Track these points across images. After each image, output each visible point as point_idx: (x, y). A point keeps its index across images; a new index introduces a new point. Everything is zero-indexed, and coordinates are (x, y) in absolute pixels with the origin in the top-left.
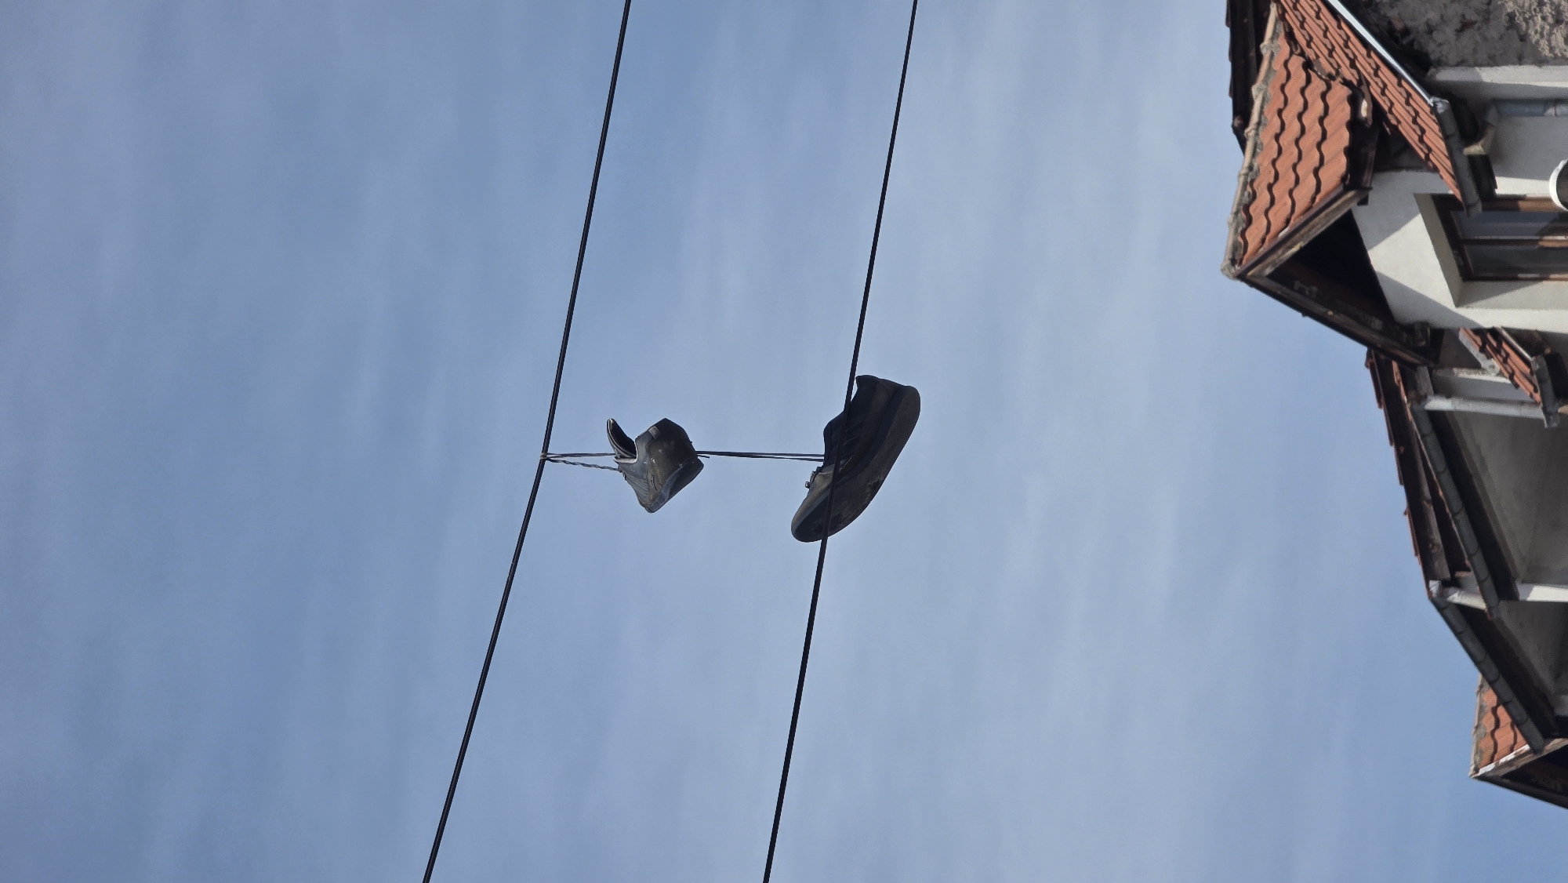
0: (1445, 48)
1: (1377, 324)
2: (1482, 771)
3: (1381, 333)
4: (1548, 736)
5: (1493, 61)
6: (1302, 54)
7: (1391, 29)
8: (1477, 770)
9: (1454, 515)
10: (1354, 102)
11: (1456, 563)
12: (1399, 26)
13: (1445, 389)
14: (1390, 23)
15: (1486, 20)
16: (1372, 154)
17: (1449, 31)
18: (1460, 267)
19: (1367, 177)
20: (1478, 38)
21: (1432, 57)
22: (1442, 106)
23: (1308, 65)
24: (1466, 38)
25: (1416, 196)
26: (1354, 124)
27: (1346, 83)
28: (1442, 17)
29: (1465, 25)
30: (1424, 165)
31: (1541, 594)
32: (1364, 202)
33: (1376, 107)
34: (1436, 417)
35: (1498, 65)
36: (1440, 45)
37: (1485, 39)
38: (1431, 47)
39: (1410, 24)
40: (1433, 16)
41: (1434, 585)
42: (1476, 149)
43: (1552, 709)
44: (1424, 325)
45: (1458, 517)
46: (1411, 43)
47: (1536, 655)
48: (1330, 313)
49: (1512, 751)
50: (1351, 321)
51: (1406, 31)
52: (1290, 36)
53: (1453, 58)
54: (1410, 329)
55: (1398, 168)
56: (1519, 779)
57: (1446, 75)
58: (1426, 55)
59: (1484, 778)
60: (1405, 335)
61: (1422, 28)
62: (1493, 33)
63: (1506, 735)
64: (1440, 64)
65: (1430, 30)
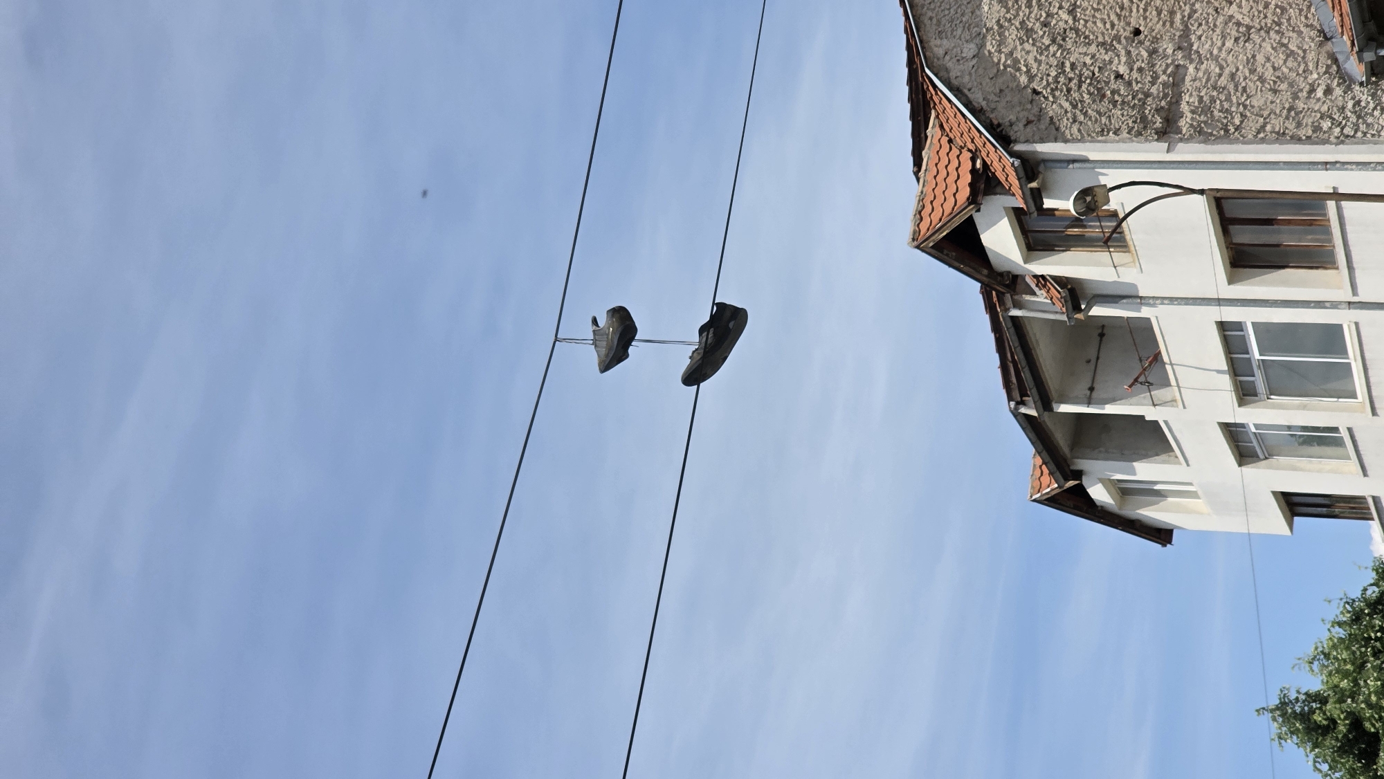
0: (1018, 133)
1: (985, 272)
2: (1034, 498)
3: (986, 276)
4: (1067, 480)
5: (1042, 141)
6: (947, 135)
7: (992, 124)
8: (1031, 497)
9: (1023, 368)
10: (973, 160)
11: (1023, 393)
12: (995, 122)
13: (1018, 305)
14: (991, 121)
15: (1039, 120)
16: (983, 186)
17: (1021, 125)
18: (1026, 244)
19: (980, 198)
20: (1035, 129)
21: (1012, 138)
22: (1017, 163)
23: (950, 141)
24: (1029, 129)
25: (1005, 208)
26: (973, 171)
27: (969, 150)
28: (1017, 118)
29: (1029, 122)
30: (1008, 192)
31: (1065, 408)
32: (978, 210)
33: (984, 163)
34: (1014, 318)
35: (1045, 143)
36: (1016, 132)
37: (1038, 129)
38: (1011, 133)
39: (1001, 122)
40: (1013, 118)
41: (1013, 404)
42: (1034, 185)
43: (1069, 466)
44: (1009, 272)
45: (1024, 370)
46: (1002, 131)
47: (1061, 438)
48: (962, 266)
49: (1049, 486)
50: (971, 270)
51: (999, 125)
52: (941, 126)
53: (1022, 138)
54: (1001, 274)
55: (995, 194)
56: (1052, 501)
57: (1019, 147)
58: (1009, 137)
59: (1035, 501)
60: (999, 278)
61: (1007, 124)
62: (1043, 127)
63: (1046, 478)
64: (1016, 141)
65: (1011, 125)
